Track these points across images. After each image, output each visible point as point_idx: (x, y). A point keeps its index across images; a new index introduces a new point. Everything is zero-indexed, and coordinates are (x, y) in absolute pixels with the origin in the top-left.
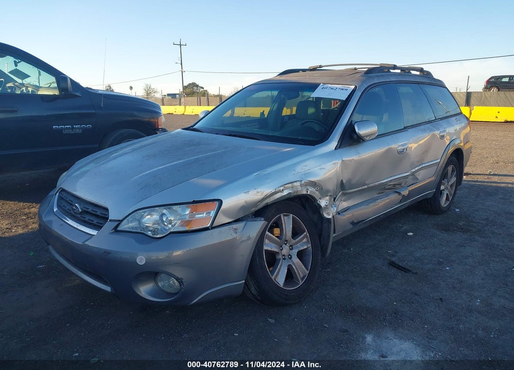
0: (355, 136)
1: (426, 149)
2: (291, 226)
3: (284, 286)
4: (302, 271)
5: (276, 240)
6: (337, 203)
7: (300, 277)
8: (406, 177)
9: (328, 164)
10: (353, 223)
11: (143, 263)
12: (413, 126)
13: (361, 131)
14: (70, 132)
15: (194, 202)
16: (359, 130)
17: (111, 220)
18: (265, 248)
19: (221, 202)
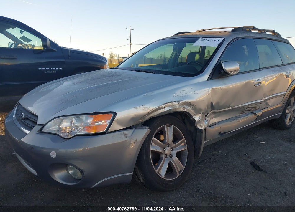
0: (222, 72)
1: (275, 84)
2: (172, 134)
3: (165, 177)
4: (179, 166)
5: (160, 144)
6: (209, 119)
7: (178, 171)
8: (260, 103)
9: (201, 90)
10: (220, 134)
11: (55, 156)
12: (266, 68)
13: (227, 68)
14: (49, 72)
15: (95, 113)
16: (225, 67)
17: (38, 124)
18: (151, 149)
19: (115, 114)
